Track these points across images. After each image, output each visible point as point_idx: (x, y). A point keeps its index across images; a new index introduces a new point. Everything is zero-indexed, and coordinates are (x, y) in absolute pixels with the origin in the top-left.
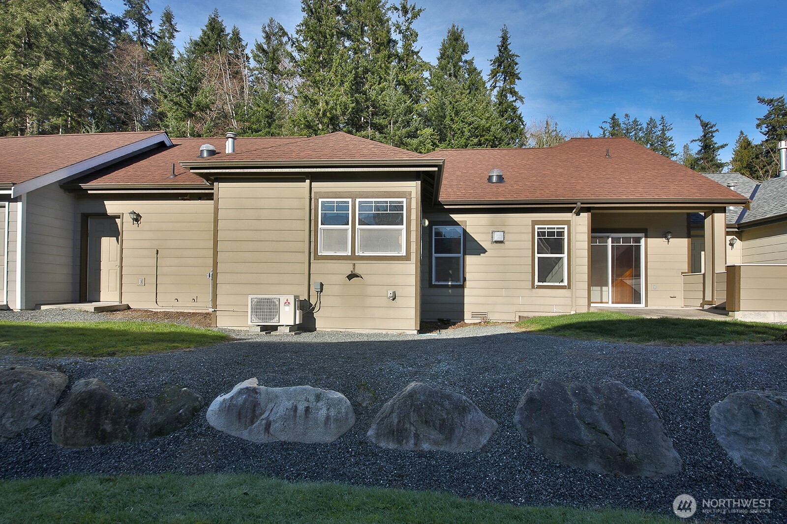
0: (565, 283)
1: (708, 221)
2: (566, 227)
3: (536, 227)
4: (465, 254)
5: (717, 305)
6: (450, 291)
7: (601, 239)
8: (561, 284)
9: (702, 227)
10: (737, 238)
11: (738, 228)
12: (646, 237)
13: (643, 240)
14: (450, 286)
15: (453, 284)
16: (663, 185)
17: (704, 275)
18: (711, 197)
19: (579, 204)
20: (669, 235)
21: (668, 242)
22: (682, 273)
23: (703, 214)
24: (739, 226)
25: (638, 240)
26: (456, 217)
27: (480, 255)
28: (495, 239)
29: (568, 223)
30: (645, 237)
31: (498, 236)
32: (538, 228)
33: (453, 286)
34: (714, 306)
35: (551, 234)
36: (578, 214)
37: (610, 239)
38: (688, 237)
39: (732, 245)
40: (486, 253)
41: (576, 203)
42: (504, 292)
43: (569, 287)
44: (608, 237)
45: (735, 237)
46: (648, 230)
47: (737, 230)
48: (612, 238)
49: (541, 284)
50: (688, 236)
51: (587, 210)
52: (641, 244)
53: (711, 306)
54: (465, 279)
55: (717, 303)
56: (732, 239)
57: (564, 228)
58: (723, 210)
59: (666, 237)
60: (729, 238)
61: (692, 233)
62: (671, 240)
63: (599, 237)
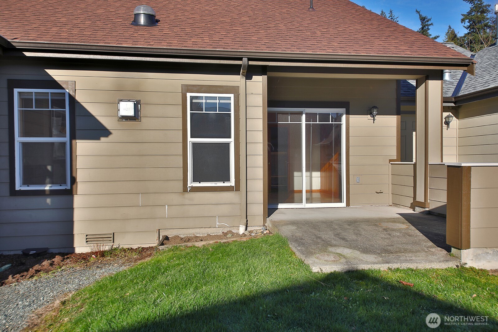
0: (232, 183)
1: (420, 92)
2: (232, 96)
3: (189, 95)
4: (73, 137)
5: (430, 209)
6: (49, 201)
7: (293, 116)
8: (226, 184)
9: (413, 101)
10: (453, 116)
11: (455, 103)
12: (348, 113)
13: (344, 118)
14: (47, 193)
15: (52, 188)
16: (366, 40)
17: (415, 165)
18: (424, 55)
19: (245, 60)
20: (375, 110)
21: (374, 120)
22: (390, 161)
23: (413, 83)
24: (457, 99)
25: (338, 118)
26: (56, 74)
27: (99, 139)
28: (123, 113)
29: (234, 90)
30: (346, 114)
31: (127, 109)
32: (192, 98)
33: (53, 193)
34: (427, 209)
35: (211, 107)
36: (248, 77)
37: (304, 116)
38: (398, 114)
39: (447, 123)
40: (111, 137)
41: (241, 59)
42: (140, 200)
43: (237, 188)
44: (301, 113)
45: (451, 114)
46: (350, 104)
47: (453, 105)
48: (306, 114)
49: (197, 184)
50: (398, 112)
51: (262, 70)
52: (342, 123)
53: (423, 210)
54: (73, 180)
55: (432, 206)
56: (448, 117)
57: (229, 98)
58: (439, 76)
59: (371, 114)
60: (445, 114)
61: (403, 108)
62: (377, 117)
63: (292, 113)
